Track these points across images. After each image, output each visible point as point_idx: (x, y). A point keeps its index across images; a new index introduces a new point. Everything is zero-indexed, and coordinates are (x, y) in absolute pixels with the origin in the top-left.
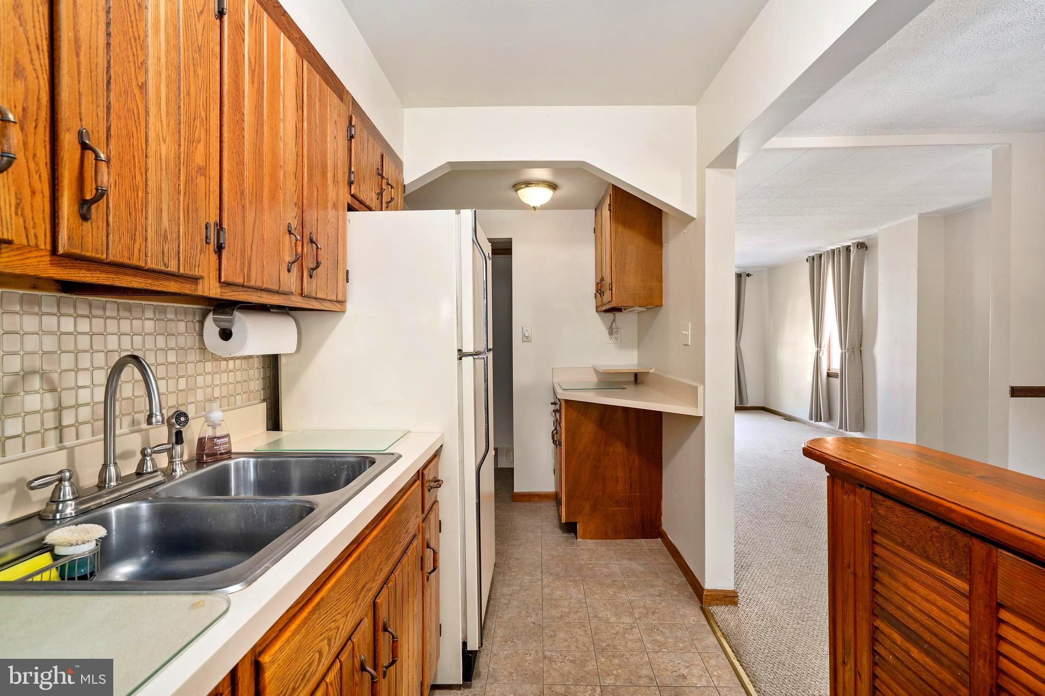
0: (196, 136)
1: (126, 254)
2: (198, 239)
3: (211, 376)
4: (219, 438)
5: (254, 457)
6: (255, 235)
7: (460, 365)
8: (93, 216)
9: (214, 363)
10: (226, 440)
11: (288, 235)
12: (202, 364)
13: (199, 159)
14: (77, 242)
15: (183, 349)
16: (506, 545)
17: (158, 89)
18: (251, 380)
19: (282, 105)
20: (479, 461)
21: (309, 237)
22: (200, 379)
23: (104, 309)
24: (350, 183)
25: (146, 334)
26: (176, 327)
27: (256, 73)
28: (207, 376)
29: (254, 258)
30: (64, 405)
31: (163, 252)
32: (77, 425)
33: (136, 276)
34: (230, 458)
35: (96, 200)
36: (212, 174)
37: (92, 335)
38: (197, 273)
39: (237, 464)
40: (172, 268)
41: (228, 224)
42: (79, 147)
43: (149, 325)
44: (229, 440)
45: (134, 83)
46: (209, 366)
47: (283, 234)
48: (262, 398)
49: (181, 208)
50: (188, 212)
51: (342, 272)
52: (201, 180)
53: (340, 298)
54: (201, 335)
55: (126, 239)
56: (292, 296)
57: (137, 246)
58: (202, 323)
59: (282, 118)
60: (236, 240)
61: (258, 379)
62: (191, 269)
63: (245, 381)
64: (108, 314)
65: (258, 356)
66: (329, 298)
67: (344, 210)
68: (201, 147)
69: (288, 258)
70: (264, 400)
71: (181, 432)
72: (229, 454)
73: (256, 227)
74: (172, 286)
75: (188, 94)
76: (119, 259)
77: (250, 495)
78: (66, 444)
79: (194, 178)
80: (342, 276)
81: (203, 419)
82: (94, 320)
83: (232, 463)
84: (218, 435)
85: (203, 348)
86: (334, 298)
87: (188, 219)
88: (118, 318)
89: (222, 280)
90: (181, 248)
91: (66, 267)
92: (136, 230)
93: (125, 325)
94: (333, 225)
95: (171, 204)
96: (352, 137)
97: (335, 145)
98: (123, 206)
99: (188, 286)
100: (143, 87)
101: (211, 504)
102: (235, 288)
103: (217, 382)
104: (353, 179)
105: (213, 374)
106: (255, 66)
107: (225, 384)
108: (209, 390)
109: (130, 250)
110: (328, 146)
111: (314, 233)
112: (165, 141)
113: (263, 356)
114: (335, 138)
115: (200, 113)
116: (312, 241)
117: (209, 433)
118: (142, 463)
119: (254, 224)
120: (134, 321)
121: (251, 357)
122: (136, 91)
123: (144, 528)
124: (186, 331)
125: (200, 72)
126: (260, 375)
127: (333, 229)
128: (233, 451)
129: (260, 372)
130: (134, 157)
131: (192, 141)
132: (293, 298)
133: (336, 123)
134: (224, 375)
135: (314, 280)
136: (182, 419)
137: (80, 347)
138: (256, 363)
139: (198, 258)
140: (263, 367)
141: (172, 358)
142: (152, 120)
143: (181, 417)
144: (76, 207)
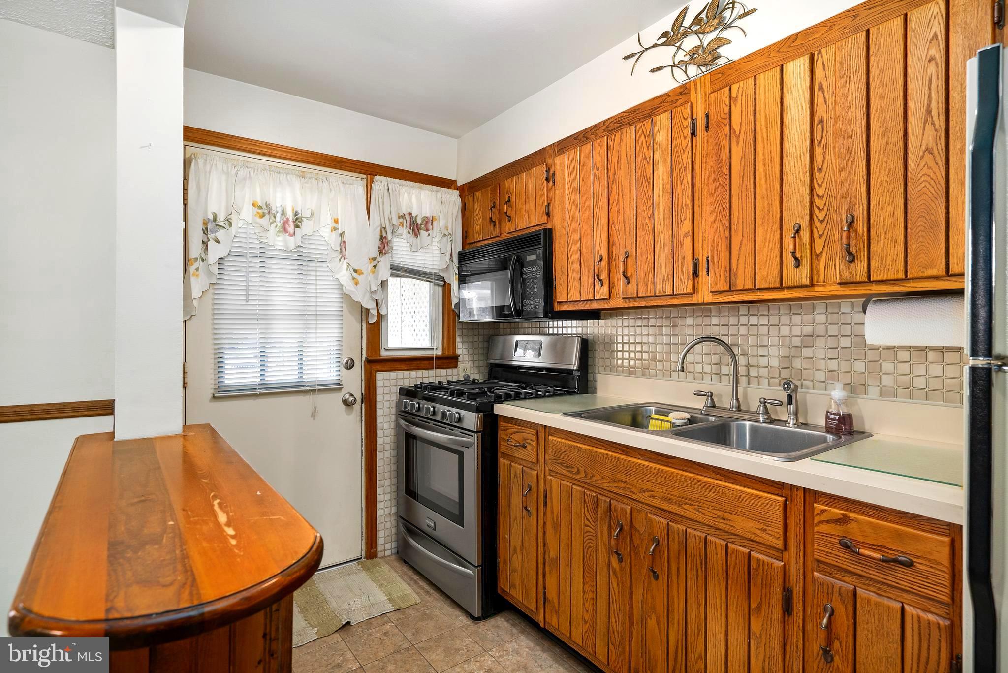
0: (683, 217)
13: (685, 229)
31: (663, 287)
45: (647, 218)
57: (649, 287)
62: (681, 291)
68: (686, 222)
71: (791, 395)
75: (677, 199)
79: (682, 241)
95: (667, 262)
105: (913, 363)
109: (646, 290)
118: (759, 407)
125: (685, 181)
130: (647, 249)
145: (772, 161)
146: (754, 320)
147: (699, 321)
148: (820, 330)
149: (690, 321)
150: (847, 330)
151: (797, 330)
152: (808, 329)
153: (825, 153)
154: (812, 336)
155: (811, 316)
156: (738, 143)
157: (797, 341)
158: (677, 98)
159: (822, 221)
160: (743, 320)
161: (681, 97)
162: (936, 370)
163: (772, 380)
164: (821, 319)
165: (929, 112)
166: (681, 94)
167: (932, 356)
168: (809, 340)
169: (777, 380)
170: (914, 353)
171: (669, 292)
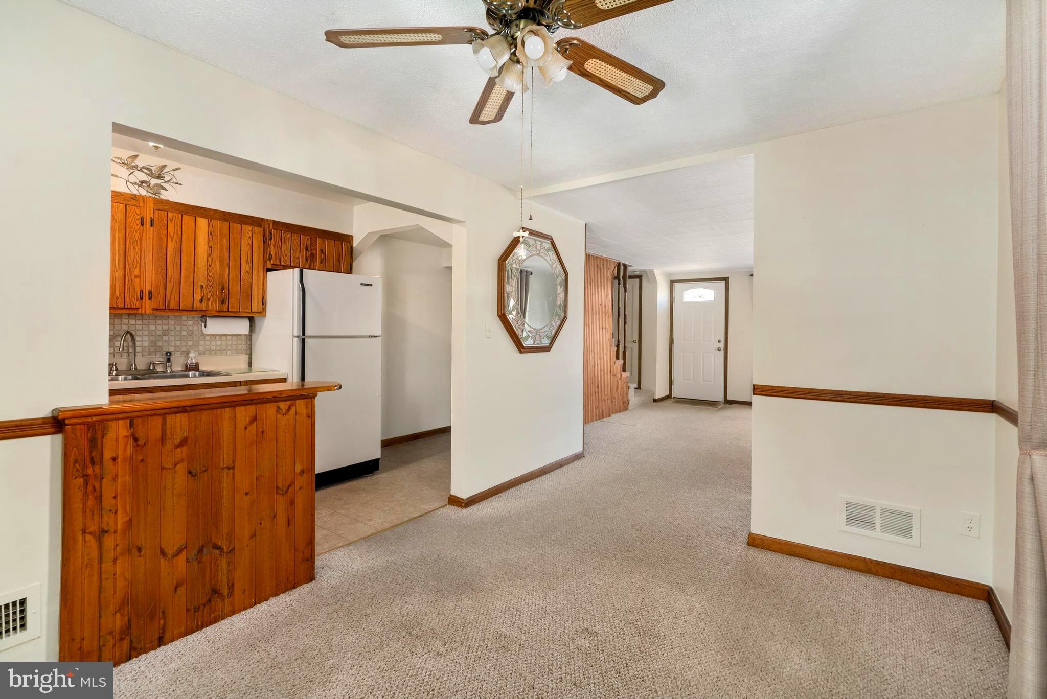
0: (134, 267)
2: (135, 297)
6: (173, 292)
11: (199, 289)
21: (220, 288)
24: (269, 260)
27: (175, 238)
38: (135, 307)
44: (197, 365)
47: (195, 289)
48: (248, 353)
53: (255, 310)
60: (159, 295)
61: (245, 345)
69: (200, 298)
71: (170, 358)
80: (256, 301)
86: (248, 311)
89: (152, 308)
96: (270, 239)
97: (249, 247)
106: (174, 235)
111: (226, 286)
114: (249, 244)
116: (223, 289)
119: (173, 288)
129: (247, 342)
133: (249, 237)
135: (226, 305)
138: (244, 338)
139: (135, 303)
143: (168, 353)
145: (190, 255)
148: (172, 328)
150: (185, 328)
151: (160, 328)
152: (165, 327)
153: (212, 260)
154: (167, 330)
155: (167, 321)
156: (172, 241)
157: (160, 333)
158: (129, 199)
159: (210, 286)
161: (131, 200)
162: (219, 343)
163: (144, 353)
164: (173, 322)
165: (248, 260)
166: (132, 198)
167: (218, 338)
168: (166, 333)
169: (147, 353)
170: (212, 337)
171: (121, 306)
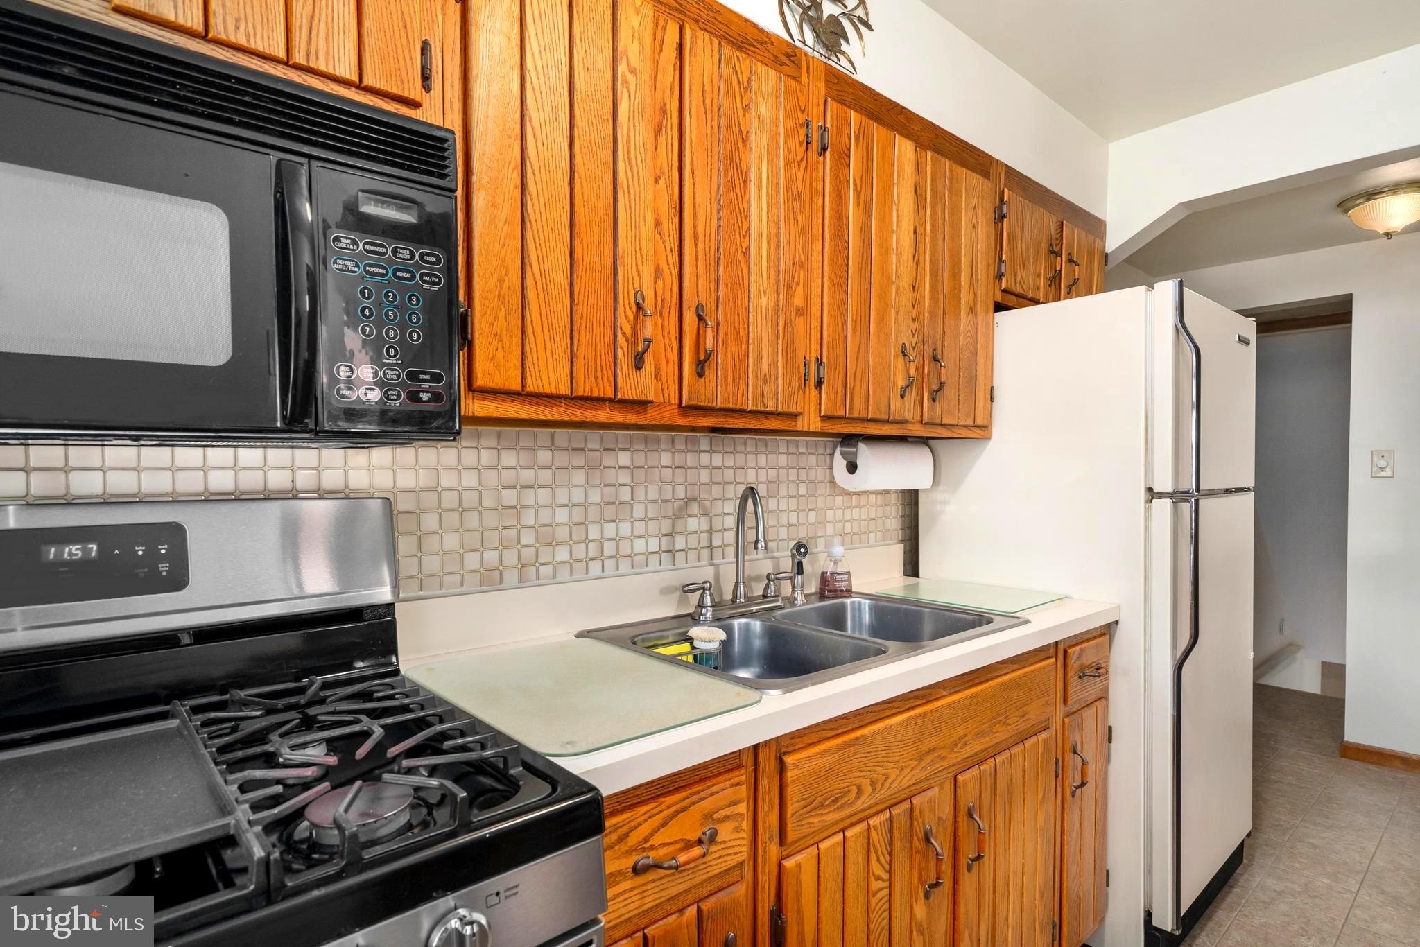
0: (795, 279)
1: (731, 400)
2: (796, 377)
3: (841, 511)
4: (839, 574)
5: (870, 599)
6: (859, 365)
7: (1148, 510)
8: (707, 373)
9: (845, 497)
10: (845, 577)
11: (901, 358)
12: (832, 497)
13: (798, 301)
14: (694, 395)
15: (813, 482)
16: (1300, 819)
17: (760, 248)
18: (886, 517)
19: (895, 214)
20: (1179, 653)
21: (931, 354)
22: (830, 514)
23: (745, 444)
24: (1000, 276)
25: (780, 467)
26: (807, 460)
27: (862, 194)
28: (837, 511)
29: (857, 389)
30: (714, 528)
31: (763, 394)
32: (723, 546)
33: (740, 418)
34: (850, 596)
35: (707, 359)
36: (813, 311)
37: (736, 468)
38: (795, 410)
39: (853, 603)
40: (771, 408)
41: (828, 358)
42: (697, 319)
43: (783, 460)
44: (850, 577)
45: (739, 251)
46: (839, 500)
47: (894, 356)
48: (900, 538)
49: (780, 351)
50: (787, 354)
51: (982, 389)
52: (800, 322)
53: (979, 421)
54: (831, 467)
55: (731, 388)
56: (908, 425)
57: (740, 392)
58: (832, 455)
59: (895, 229)
60: (837, 372)
61: (896, 517)
62: (789, 407)
63: (879, 518)
64: (749, 449)
65: (896, 491)
66: (961, 423)
67: (987, 311)
68: (800, 290)
69: (901, 383)
70: (902, 541)
71: (801, 562)
72: (849, 593)
73: (860, 355)
74: (773, 424)
75: (788, 243)
76: (725, 405)
77: (865, 636)
78: (715, 561)
79: (793, 320)
80: (982, 395)
81: (826, 554)
82: (737, 455)
83: (848, 601)
84: (839, 570)
85: (833, 482)
86: (970, 422)
87: (787, 360)
88: (756, 453)
89: (822, 414)
90: (780, 388)
91: (688, 416)
92: (739, 378)
93: (762, 460)
94: (969, 334)
95: (770, 349)
96: (1003, 217)
97: (974, 235)
98: (729, 359)
99: (788, 423)
100: (746, 253)
101: (825, 635)
102: (837, 421)
103: (848, 517)
104: (1003, 270)
105: (844, 508)
106: (861, 187)
107: (856, 520)
108: (839, 525)
109: (735, 395)
110: (963, 240)
111: (939, 349)
112: (765, 294)
113: (903, 491)
114: (974, 227)
115: (800, 256)
116: (935, 359)
117: (830, 568)
118: (767, 587)
119: (858, 352)
120: (769, 456)
121: (887, 492)
122: (741, 257)
123: (758, 643)
124: (817, 465)
125: (800, 218)
126: (898, 513)
127: (969, 339)
128: (853, 590)
129: (898, 509)
130: (738, 315)
131: (791, 286)
132: (910, 426)
133: (975, 208)
134: (856, 511)
135: (938, 405)
136: (802, 550)
137: (726, 479)
138: (894, 499)
139: (796, 396)
140: (902, 504)
141: (803, 490)
142: (753, 279)
143: (801, 549)
144: (694, 367)
146: (717, 459)
147: (640, 458)
149: (624, 458)
156: (859, 203)
158: (784, 58)
160: (704, 458)
161: (787, 61)
166: (788, 56)
171: (773, 406)
